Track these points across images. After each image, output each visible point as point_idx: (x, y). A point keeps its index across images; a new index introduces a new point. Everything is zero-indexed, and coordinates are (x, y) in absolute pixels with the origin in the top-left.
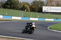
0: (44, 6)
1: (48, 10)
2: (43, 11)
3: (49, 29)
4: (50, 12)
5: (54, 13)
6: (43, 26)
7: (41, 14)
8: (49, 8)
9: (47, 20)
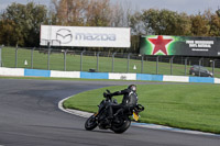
0: (47, 24)
1: (59, 38)
2: (43, 43)
3: (61, 108)
4: (65, 48)
5: (82, 48)
6: (41, 97)
7: (34, 52)
8: (64, 33)
9: (55, 74)
